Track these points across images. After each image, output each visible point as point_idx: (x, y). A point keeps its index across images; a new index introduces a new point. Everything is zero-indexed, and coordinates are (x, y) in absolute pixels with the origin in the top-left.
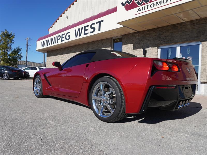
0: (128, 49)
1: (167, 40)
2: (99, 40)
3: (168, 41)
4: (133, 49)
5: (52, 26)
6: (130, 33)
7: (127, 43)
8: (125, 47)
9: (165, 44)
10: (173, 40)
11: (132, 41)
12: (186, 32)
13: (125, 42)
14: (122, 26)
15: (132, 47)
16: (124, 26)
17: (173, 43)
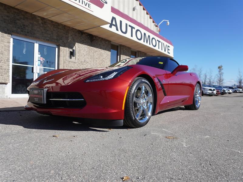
1: (26, 31)
3: (28, 33)
9: (23, 35)
10: (34, 34)
12: (47, 30)
17: (34, 37)
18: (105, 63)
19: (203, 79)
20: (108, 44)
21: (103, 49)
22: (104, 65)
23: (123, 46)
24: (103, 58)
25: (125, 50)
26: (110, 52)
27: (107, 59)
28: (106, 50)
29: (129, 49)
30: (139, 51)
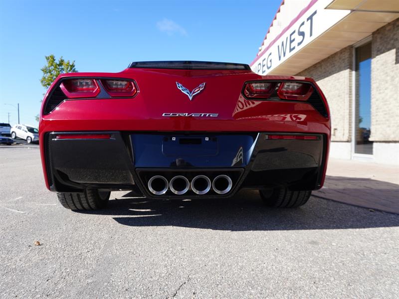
0: (383, 65)
2: (329, 58)
4: (396, 63)
5: (260, 48)
6: (389, 24)
7: (381, 50)
8: (378, 61)
11: (392, 42)
13: (378, 48)
14: (349, 12)
15: (394, 57)
16: (352, 11)
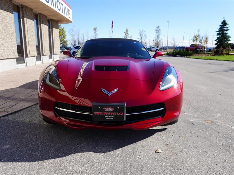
18: (10, 29)
19: (82, 39)
20: (10, 4)
21: (5, 11)
22: (9, 31)
23: (26, 7)
24: (7, 23)
25: (28, 12)
26: (13, 15)
27: (11, 24)
28: (8, 12)
29: (31, 11)
30: (41, 14)
